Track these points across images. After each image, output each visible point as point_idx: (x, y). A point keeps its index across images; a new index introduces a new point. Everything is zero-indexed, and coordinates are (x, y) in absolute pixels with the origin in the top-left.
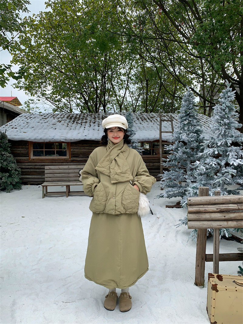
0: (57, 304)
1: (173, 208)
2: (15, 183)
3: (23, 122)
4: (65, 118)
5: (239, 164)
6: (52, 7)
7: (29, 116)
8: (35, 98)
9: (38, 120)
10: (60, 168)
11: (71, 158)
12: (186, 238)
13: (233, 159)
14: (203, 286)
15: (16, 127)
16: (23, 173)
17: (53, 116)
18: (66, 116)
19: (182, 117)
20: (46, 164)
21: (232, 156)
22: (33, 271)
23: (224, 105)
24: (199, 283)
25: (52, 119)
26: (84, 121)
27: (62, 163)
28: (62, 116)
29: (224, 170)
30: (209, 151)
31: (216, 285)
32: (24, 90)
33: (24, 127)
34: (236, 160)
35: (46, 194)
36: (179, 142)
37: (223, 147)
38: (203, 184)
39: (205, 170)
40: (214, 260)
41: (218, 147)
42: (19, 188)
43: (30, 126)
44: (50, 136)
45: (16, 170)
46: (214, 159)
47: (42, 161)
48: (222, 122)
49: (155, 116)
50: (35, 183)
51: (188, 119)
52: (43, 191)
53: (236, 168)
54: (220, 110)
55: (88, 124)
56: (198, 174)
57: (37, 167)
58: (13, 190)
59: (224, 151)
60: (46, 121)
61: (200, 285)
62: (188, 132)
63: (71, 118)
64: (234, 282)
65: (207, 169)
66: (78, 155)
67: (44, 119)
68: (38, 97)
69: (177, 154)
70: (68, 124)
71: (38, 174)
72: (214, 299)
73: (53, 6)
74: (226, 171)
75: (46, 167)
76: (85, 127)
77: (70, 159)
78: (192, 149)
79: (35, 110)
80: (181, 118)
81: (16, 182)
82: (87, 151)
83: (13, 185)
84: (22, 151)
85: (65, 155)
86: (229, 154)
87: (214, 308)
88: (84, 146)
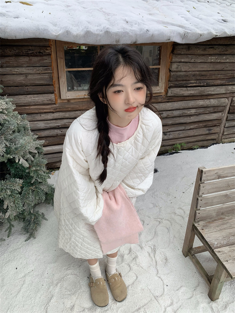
11: (170, 91)
77: (166, 94)
88: (206, 53)
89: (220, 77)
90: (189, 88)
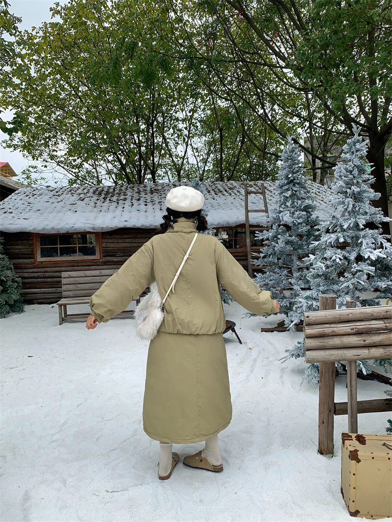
0: (98, 496)
1: (272, 332)
2: (13, 302)
3: (22, 202)
4: (90, 194)
5: (379, 257)
6: (61, 15)
7: (30, 193)
8: (39, 163)
9: (46, 198)
10: (87, 275)
11: (104, 258)
12: (298, 379)
13: (369, 249)
14: (332, 455)
15: (10, 211)
16: (25, 285)
17: (70, 191)
18: (91, 190)
19: (283, 186)
20: (63, 269)
21: (367, 244)
22: (53, 444)
23: (351, 163)
24: (326, 450)
25: (69, 195)
26: (122, 197)
27: (89, 267)
28: (85, 191)
29: (355, 267)
30: (330, 238)
31: (356, 451)
32: (20, 151)
33: (24, 209)
34: (373, 250)
35: (65, 318)
36: (279, 226)
37: (351, 231)
38: (322, 291)
39: (324, 269)
40: (349, 411)
41: (343, 230)
42: (20, 310)
43: (34, 209)
44: (68, 223)
45: (13, 281)
46: (339, 250)
47: (56, 264)
48: (348, 190)
49: (235, 187)
50: (45, 300)
51: (292, 188)
52: (60, 313)
53: (373, 263)
54: (344, 171)
55: (128, 202)
56: (313, 276)
57: (48, 274)
58: (10, 314)
59: (352, 238)
60: (59, 199)
61: (327, 454)
62: (292, 210)
63: (100, 194)
64: (384, 444)
65: (327, 267)
66: (114, 252)
67: (56, 197)
68: (44, 161)
69: (277, 245)
70: (95, 203)
71: (49, 286)
72: (354, 474)
73: (63, 14)
74: (358, 268)
75: (64, 274)
76: (123, 208)
77: (101, 260)
78: (300, 236)
79: (39, 182)
80: (281, 187)
81: (14, 300)
82: (129, 245)
83: (9, 305)
84: (22, 250)
85: (93, 253)
86: (361, 243)
87: (354, 488)
88: (123, 237)
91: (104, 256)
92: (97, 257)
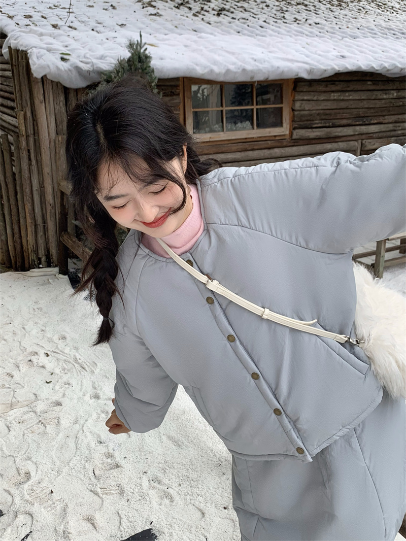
11: (295, 133)
27: (272, 152)
66: (310, 120)
77: (290, 136)
88: (328, 89)
89: (345, 116)
90: (314, 130)
91: (295, 129)
92: (284, 130)
